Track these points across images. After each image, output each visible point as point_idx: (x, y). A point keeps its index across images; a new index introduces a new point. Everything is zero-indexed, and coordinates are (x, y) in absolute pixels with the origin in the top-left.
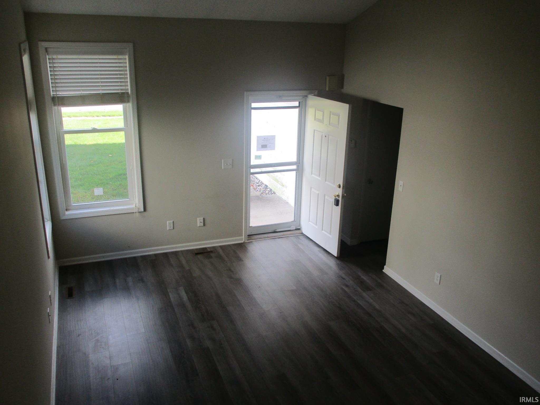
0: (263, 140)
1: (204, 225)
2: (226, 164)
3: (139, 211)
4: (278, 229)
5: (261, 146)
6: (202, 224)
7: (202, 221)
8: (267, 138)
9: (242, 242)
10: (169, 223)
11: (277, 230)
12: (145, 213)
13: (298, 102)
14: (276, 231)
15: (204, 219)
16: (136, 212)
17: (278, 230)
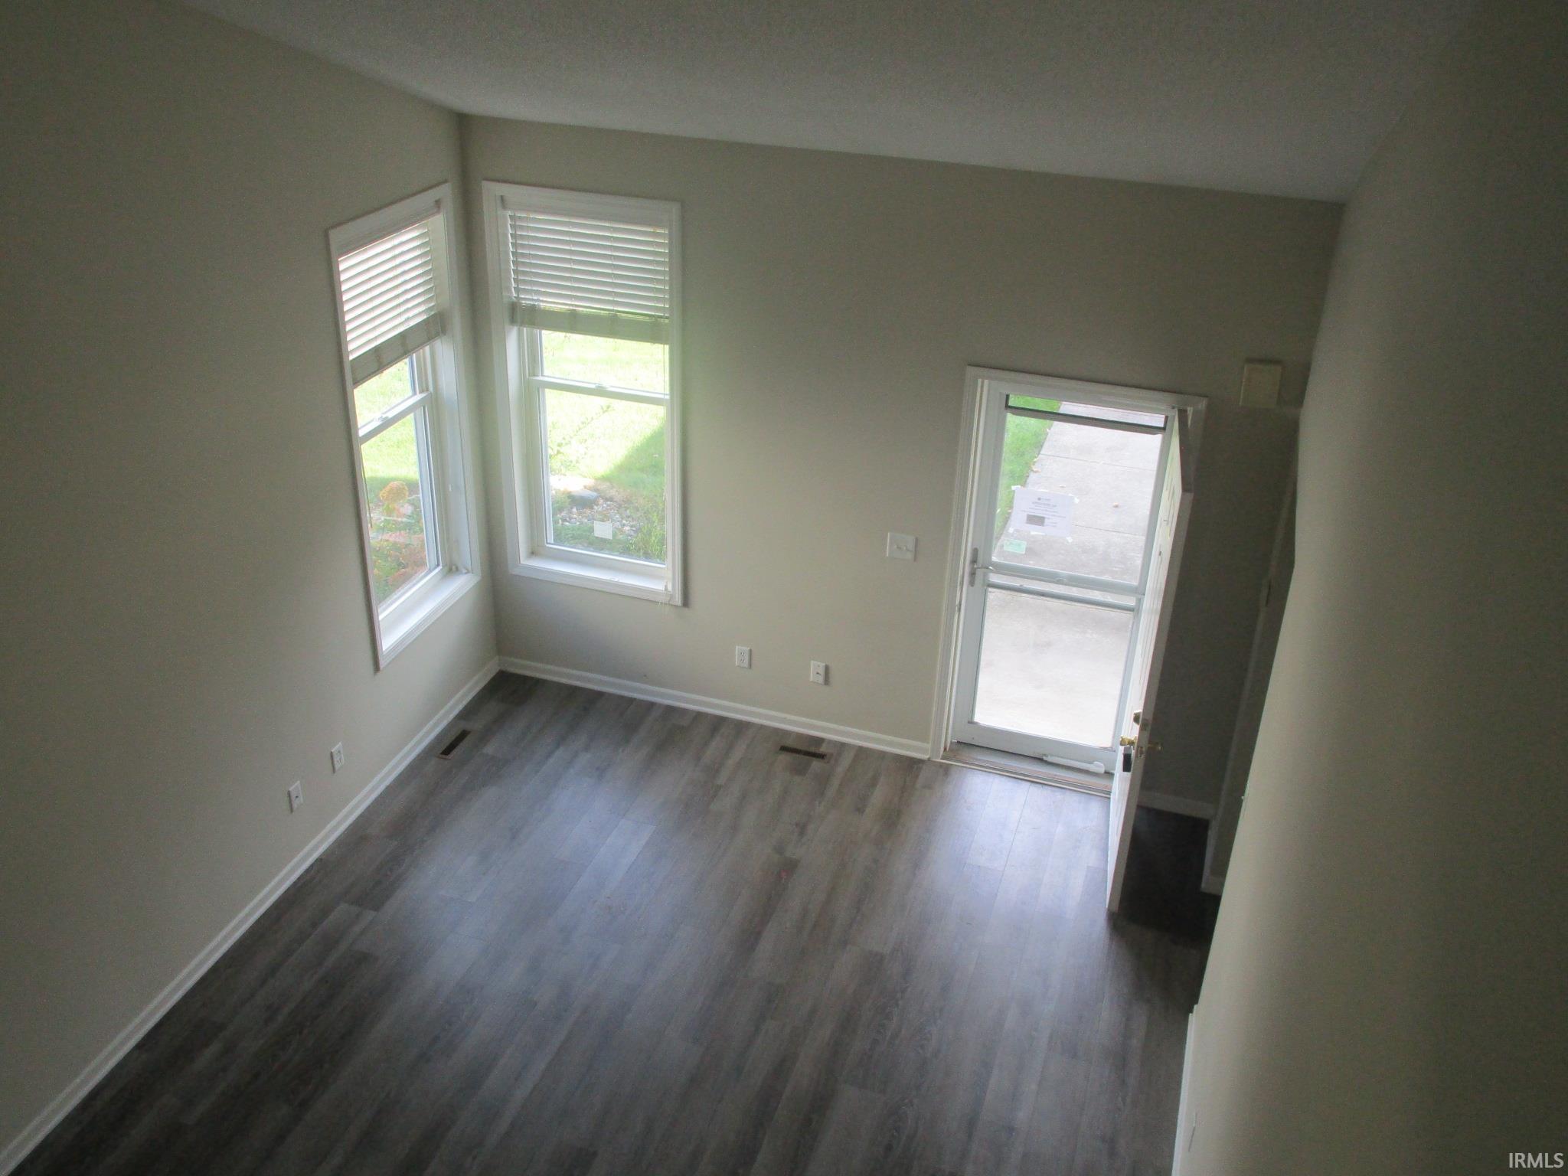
0: (1033, 503)
1: (827, 681)
2: (898, 547)
3: (671, 603)
4: (1052, 755)
5: (1025, 518)
6: (821, 679)
7: (822, 671)
8: (1048, 500)
9: (925, 757)
10: (741, 654)
11: (1049, 757)
12: (686, 610)
13: (1164, 416)
14: (1045, 758)
15: (827, 668)
16: (661, 603)
17: (1050, 759)
